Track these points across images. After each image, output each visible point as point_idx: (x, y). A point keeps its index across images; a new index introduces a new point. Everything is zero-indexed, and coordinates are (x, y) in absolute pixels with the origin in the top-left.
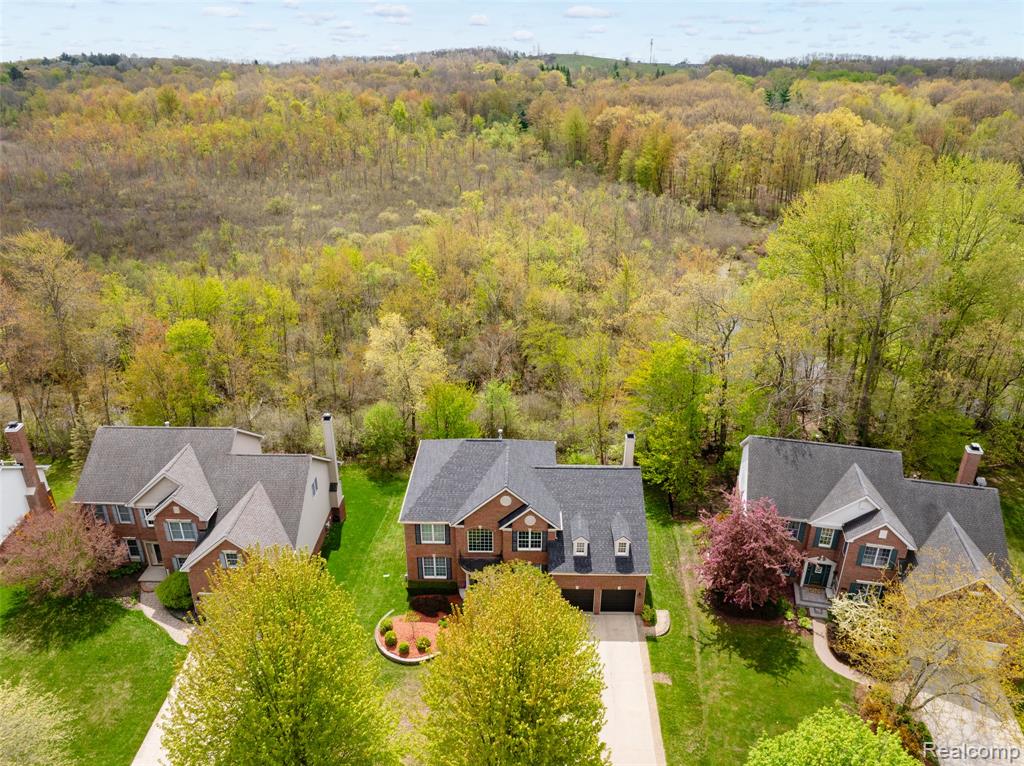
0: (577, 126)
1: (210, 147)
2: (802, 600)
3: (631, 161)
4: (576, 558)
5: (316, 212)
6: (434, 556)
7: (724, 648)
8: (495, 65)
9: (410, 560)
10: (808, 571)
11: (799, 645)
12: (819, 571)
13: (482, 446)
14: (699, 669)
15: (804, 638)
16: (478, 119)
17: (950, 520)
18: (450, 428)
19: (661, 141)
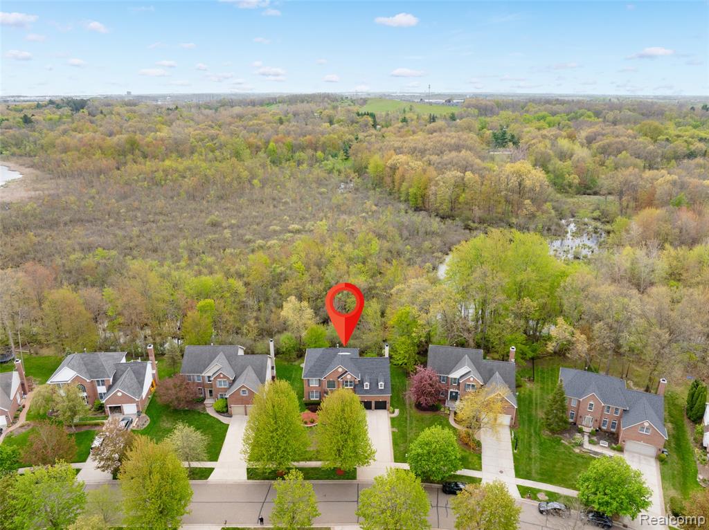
0: (377, 166)
2: (448, 404)
3: (407, 189)
4: (365, 390)
5: (235, 224)
6: (315, 390)
9: (306, 393)
10: (450, 394)
12: (454, 394)
13: (330, 350)
14: (408, 427)
15: (446, 417)
16: (319, 154)
17: (497, 375)
18: (316, 343)
19: (423, 179)
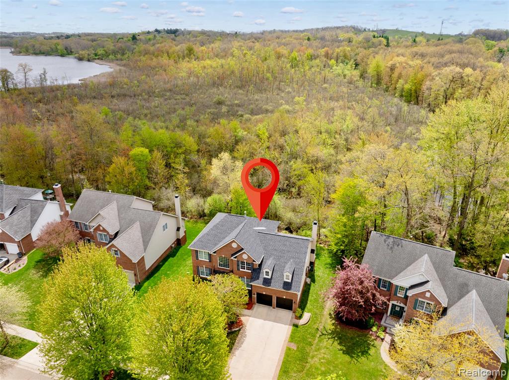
0: (378, 66)
1: (201, 72)
2: (385, 322)
3: (402, 85)
4: (265, 278)
5: (236, 104)
6: (204, 266)
7: (332, 338)
8: (351, 35)
9: (194, 266)
10: (392, 308)
11: (373, 345)
12: (398, 309)
13: (235, 218)
14: (314, 345)
15: (377, 343)
16: (333, 62)
17: (473, 294)
19: (419, 76)
